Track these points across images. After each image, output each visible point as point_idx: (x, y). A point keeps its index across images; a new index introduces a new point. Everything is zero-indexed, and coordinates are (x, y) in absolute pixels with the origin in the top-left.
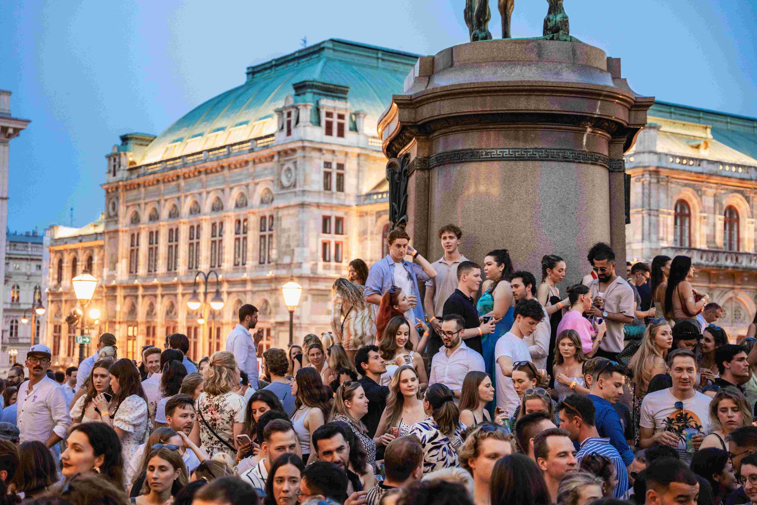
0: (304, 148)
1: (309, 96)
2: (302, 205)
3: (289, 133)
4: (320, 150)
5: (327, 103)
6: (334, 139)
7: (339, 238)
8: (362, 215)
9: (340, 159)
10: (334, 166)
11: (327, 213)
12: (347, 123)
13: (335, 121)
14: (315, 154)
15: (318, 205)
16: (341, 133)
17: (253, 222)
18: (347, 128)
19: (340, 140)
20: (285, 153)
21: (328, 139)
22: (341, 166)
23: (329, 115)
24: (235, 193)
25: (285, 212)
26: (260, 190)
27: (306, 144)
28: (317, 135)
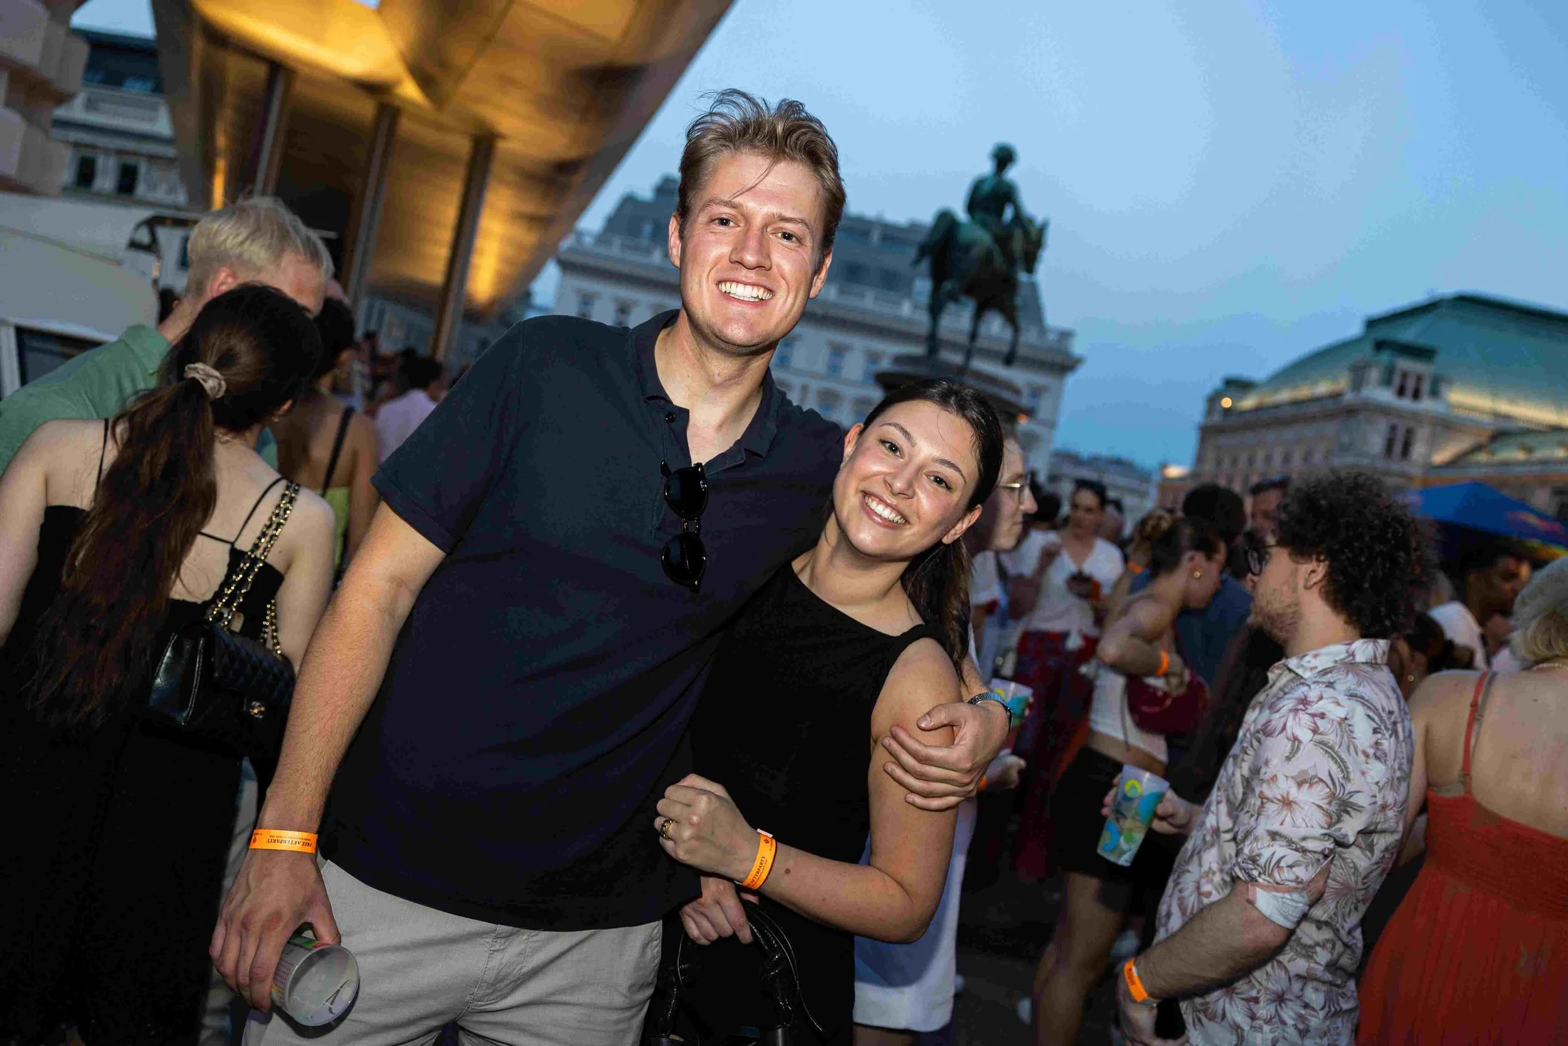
0: (1366, 409)
1: (1385, 357)
3: (1357, 391)
4: (1386, 413)
9: (1412, 425)
10: (1402, 430)
14: (1380, 417)
16: (1416, 395)
18: (1425, 391)
19: (1413, 405)
21: (1399, 402)
22: (1409, 432)
23: (1405, 376)
24: (1303, 448)
26: (1324, 446)
27: (1370, 405)
28: (1386, 396)
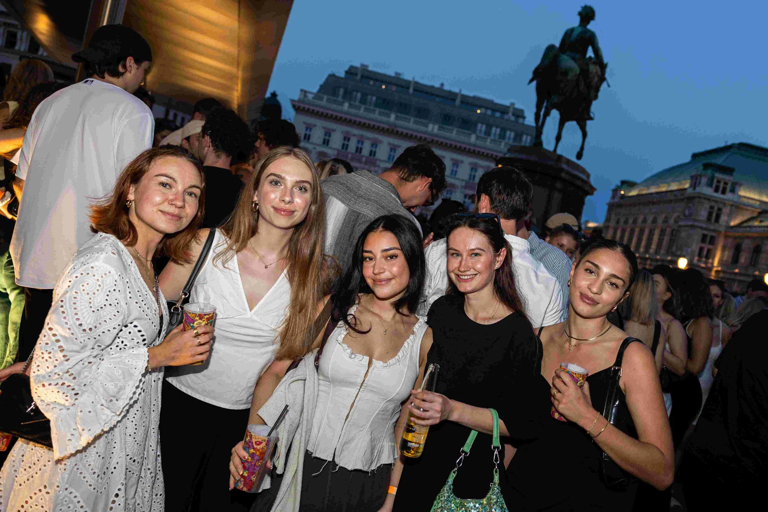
0: (699, 197)
1: (709, 172)
2: (692, 226)
3: (694, 189)
4: (709, 200)
5: (718, 175)
6: (718, 195)
7: (711, 247)
8: (726, 237)
9: (721, 206)
10: (716, 208)
11: (706, 232)
12: (729, 187)
13: (722, 185)
14: (706, 202)
15: (701, 228)
16: (724, 192)
17: (668, 231)
18: (728, 190)
19: (722, 196)
20: (691, 199)
21: (715, 195)
22: (720, 210)
23: (719, 182)
24: (664, 216)
25: (684, 228)
26: (675, 215)
27: (701, 196)
28: (709, 191)
